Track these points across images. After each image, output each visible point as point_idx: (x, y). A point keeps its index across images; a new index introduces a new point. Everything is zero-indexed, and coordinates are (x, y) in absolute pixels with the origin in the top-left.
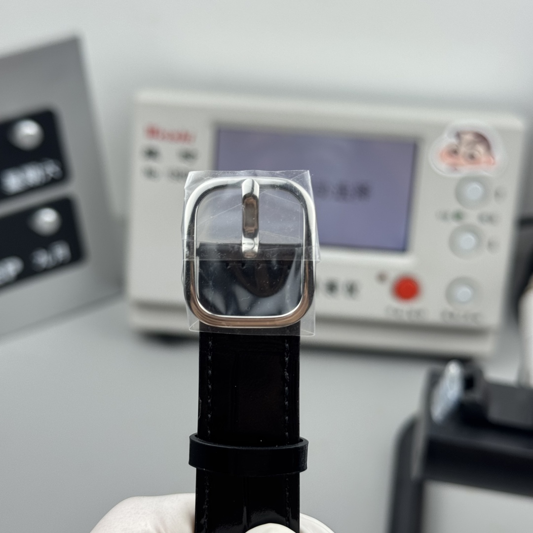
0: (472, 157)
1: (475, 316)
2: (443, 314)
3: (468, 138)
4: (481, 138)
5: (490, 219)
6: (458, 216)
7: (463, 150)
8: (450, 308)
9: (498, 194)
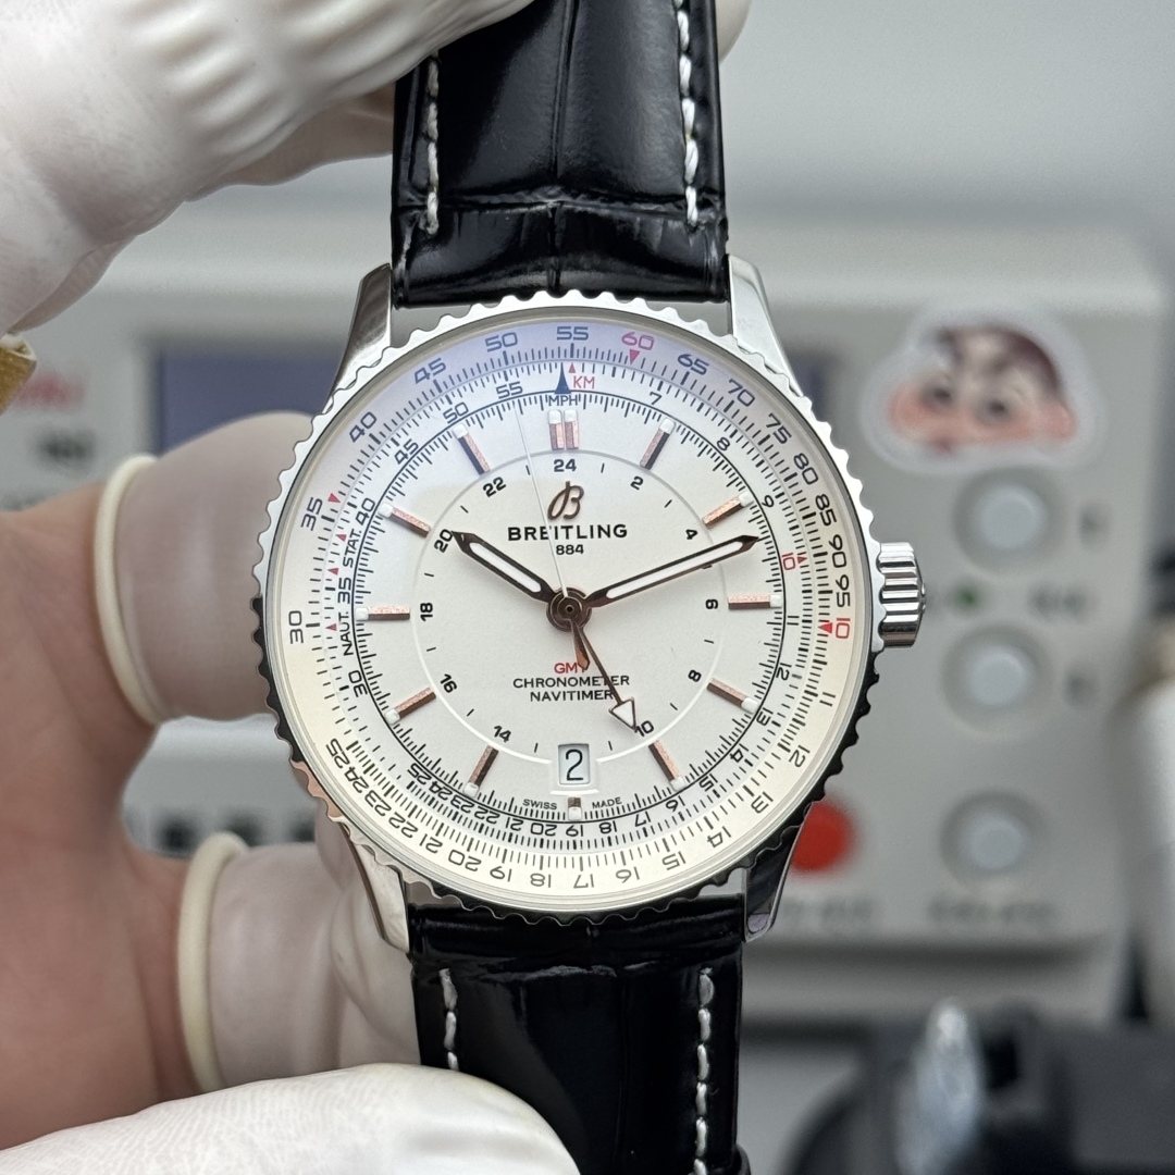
0: (998, 409)
1: (1040, 912)
2: (938, 909)
3: (983, 348)
4: (1025, 350)
6: (968, 598)
7: (971, 388)
8: (958, 890)
9: (1091, 525)
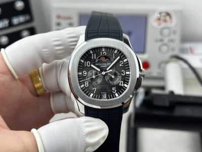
0: (165, 21)
5: (172, 41)
6: (161, 40)
8: (160, 71)
